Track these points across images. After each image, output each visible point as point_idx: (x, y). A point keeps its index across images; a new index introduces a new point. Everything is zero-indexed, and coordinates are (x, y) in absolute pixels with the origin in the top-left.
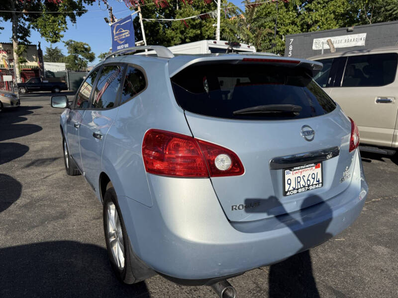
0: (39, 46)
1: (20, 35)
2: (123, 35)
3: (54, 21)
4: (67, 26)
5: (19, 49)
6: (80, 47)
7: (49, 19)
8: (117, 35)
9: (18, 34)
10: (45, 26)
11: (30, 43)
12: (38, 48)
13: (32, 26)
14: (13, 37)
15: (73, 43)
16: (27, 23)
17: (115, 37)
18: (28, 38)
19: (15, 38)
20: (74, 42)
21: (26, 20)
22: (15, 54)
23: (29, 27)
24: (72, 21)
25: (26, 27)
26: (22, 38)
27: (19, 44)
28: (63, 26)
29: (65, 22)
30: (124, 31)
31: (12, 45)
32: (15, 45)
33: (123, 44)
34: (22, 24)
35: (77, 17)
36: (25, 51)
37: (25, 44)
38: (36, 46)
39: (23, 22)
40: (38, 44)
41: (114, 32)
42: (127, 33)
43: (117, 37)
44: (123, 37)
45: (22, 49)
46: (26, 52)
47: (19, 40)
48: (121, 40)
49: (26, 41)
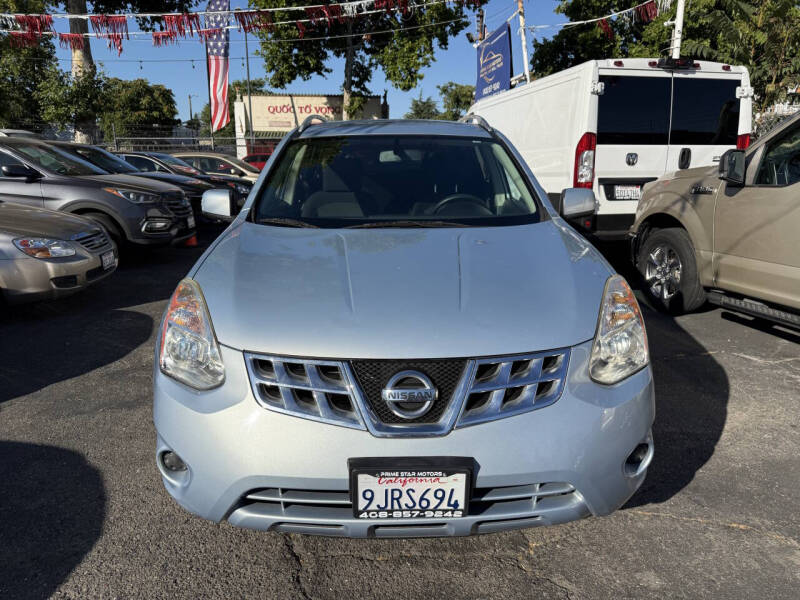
0: (385, 97)
1: (356, 79)
2: (494, 64)
3: (412, 50)
4: (435, 56)
5: (352, 104)
6: (465, 95)
7: (403, 46)
8: (485, 65)
9: (353, 78)
10: (394, 61)
11: (369, 93)
12: (382, 101)
13: (374, 61)
14: (345, 84)
15: (454, 88)
16: (368, 57)
17: (482, 71)
18: (367, 84)
19: (347, 85)
20: (456, 85)
21: (368, 51)
22: (345, 113)
23: (371, 65)
24: (440, 45)
25: (366, 64)
26: (358, 85)
27: (353, 95)
28: (428, 56)
29: (431, 49)
30: (495, 56)
31: (341, 97)
32: (347, 97)
33: (492, 83)
34: (360, 61)
35: (450, 38)
36: (360, 107)
37: (361, 95)
38: (379, 97)
39: (361, 57)
40: (382, 95)
41: (481, 59)
42: (499, 60)
43: (484, 69)
44: (493, 69)
45: (356, 104)
46: (362, 109)
47: (354, 89)
48: (489, 76)
49: (365, 89)
